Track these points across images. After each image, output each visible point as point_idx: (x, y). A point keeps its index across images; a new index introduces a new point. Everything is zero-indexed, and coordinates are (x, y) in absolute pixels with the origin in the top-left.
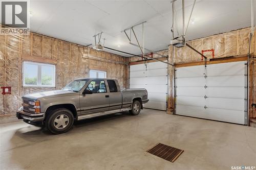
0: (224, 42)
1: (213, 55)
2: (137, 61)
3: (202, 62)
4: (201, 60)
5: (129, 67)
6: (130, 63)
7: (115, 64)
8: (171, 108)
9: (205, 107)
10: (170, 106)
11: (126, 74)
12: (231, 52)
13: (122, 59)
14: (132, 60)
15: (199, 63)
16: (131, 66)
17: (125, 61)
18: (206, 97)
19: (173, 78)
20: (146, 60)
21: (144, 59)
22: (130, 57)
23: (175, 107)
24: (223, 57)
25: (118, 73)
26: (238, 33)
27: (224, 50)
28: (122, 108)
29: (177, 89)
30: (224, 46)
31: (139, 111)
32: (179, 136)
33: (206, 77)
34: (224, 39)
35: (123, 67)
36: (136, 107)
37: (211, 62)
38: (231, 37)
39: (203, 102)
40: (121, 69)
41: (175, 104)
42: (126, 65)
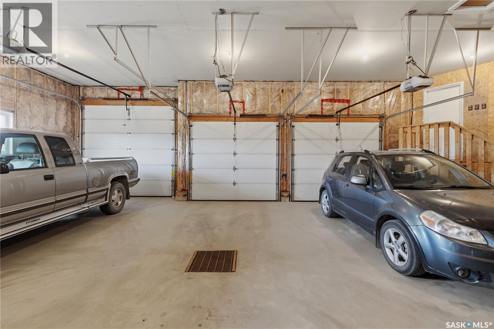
0: (255, 94)
1: (244, 110)
2: (105, 99)
3: (230, 117)
4: (228, 115)
5: (82, 108)
6: (83, 99)
7: (42, 96)
8: (183, 190)
9: (234, 184)
10: (180, 186)
11: (73, 123)
12: (263, 108)
13: (62, 86)
14: (89, 93)
15: (225, 119)
16: (86, 107)
17: (68, 93)
18: (235, 169)
19: (187, 137)
20: (129, 99)
21: (122, 96)
22: (85, 87)
23: (190, 188)
24: (254, 113)
25: (52, 120)
26: (270, 86)
27: (256, 104)
28: (86, 201)
29: (194, 158)
30: (256, 99)
31: (123, 203)
32: (216, 231)
33: (235, 139)
34: (255, 89)
35: (63, 106)
36: (116, 196)
37: (241, 119)
38: (263, 89)
39: (231, 176)
40: (58, 109)
41: (190, 183)
42: (72, 104)
